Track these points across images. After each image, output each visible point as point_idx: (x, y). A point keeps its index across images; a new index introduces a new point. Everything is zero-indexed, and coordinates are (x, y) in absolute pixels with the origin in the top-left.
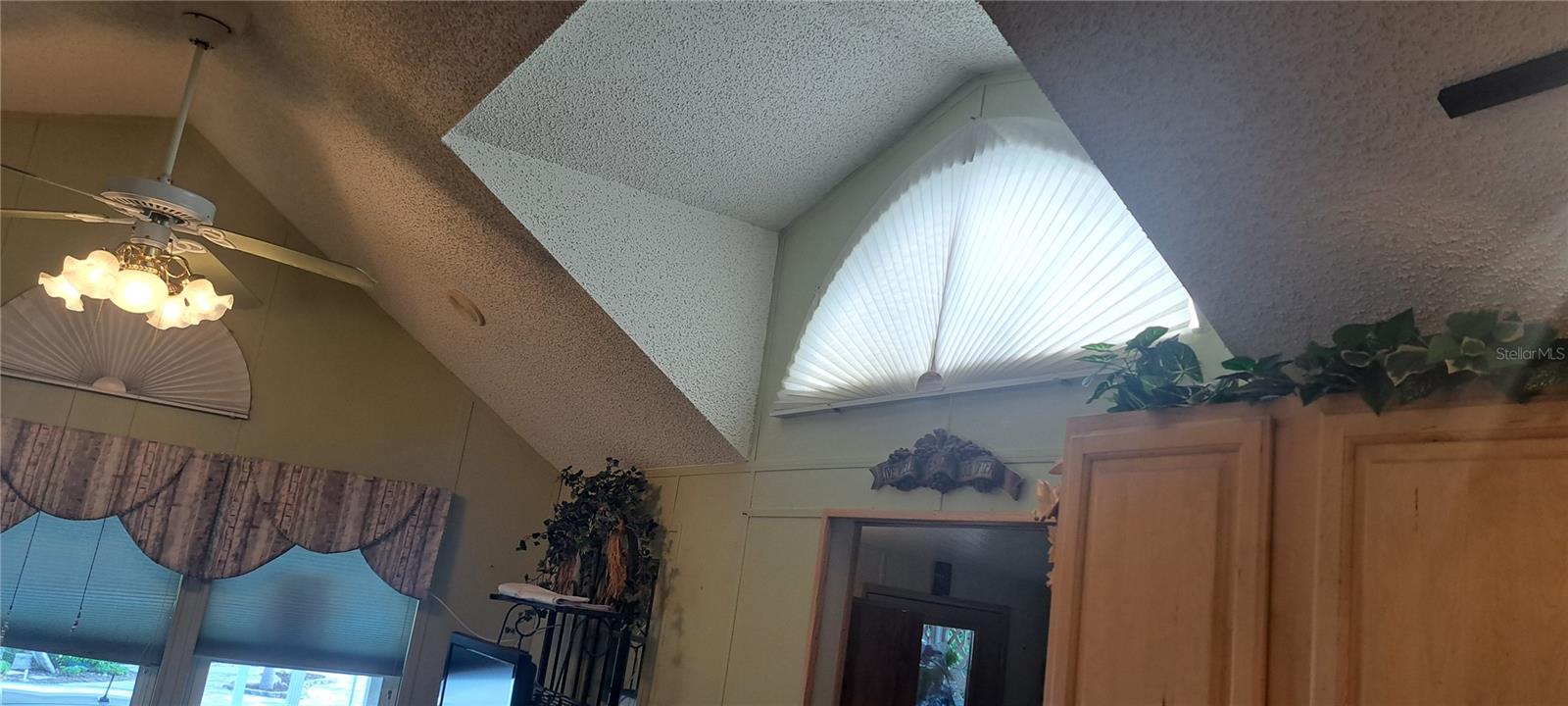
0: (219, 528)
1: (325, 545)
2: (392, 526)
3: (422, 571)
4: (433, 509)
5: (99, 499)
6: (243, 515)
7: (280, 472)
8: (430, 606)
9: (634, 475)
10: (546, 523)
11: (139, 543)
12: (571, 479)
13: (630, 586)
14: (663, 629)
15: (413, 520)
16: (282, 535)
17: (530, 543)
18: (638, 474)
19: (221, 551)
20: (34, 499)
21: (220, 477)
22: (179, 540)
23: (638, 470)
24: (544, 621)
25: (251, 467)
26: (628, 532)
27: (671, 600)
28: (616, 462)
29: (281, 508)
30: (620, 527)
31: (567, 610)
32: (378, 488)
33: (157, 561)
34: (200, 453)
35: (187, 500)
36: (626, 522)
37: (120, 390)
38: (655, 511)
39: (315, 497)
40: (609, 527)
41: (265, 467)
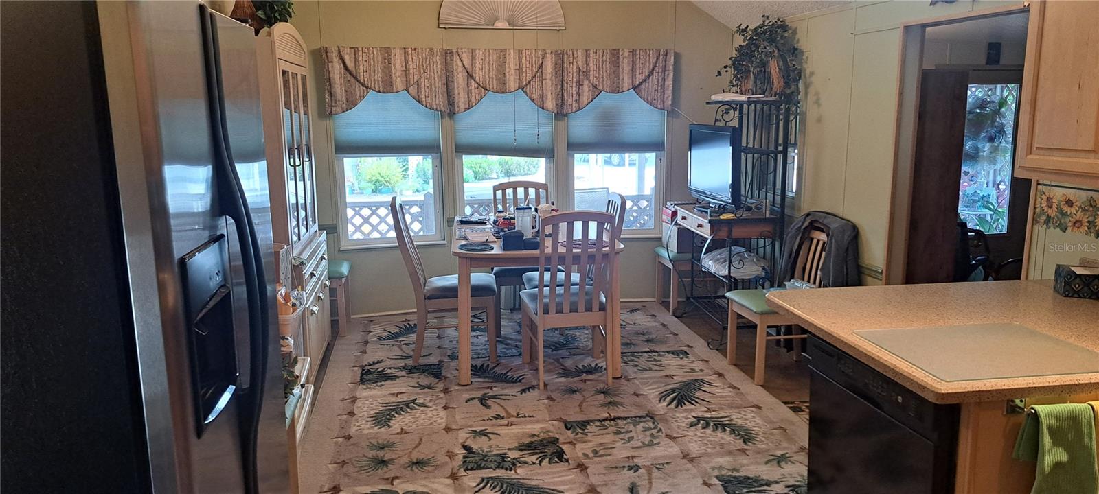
0: (565, 88)
1: (616, 90)
2: (647, 74)
3: (666, 96)
4: (665, 62)
5: (512, 83)
6: (575, 80)
7: (587, 56)
8: (672, 114)
9: (779, 23)
10: (731, 59)
11: (533, 101)
12: (742, 32)
13: (787, 84)
14: (809, 106)
15: (656, 69)
16: (595, 87)
17: (723, 71)
18: (781, 21)
19: (569, 100)
20: (486, 86)
21: (560, 62)
22: (549, 97)
23: (781, 20)
24: (737, 113)
25: (573, 54)
26: (782, 56)
27: (811, 90)
28: (768, 17)
29: (591, 73)
30: (776, 54)
31: (756, 103)
32: (636, 55)
33: (543, 108)
34: (549, 51)
35: (549, 76)
36: (779, 50)
37: (507, 26)
38: (795, 42)
39: (606, 64)
40: (771, 55)
41: (580, 53)
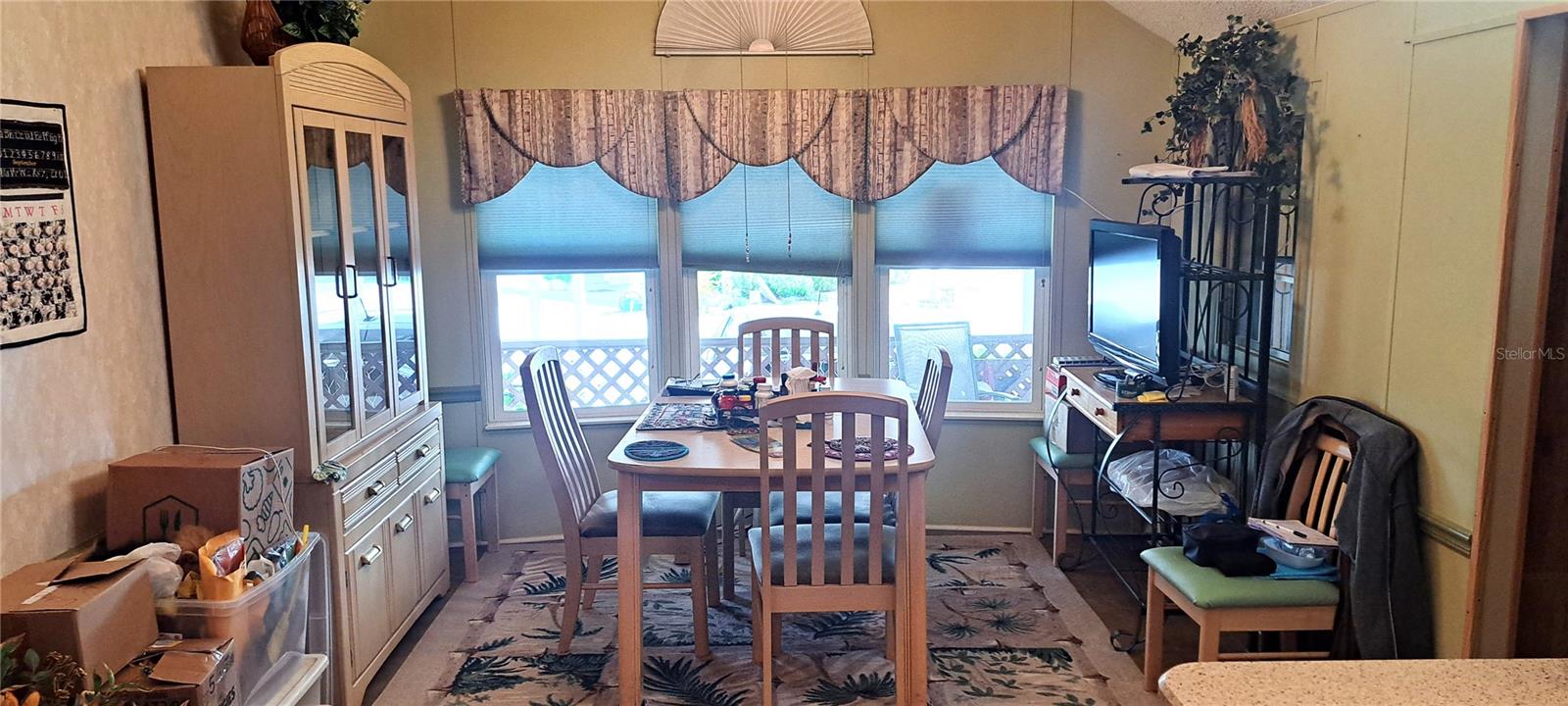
0: (871, 156)
1: (961, 158)
2: (1017, 130)
3: (1052, 168)
4: (1052, 107)
5: (778, 149)
6: (887, 141)
7: (910, 98)
8: (1064, 200)
9: (1262, 30)
10: (1169, 99)
11: (814, 178)
12: (1189, 48)
13: (1273, 146)
14: (1318, 188)
15: (1035, 121)
16: (923, 153)
17: (1155, 123)
18: (1266, 27)
19: (879, 176)
20: (732, 153)
21: (862, 110)
22: (843, 172)
23: (1266, 23)
24: (1181, 200)
25: (885, 99)
26: (1266, 95)
27: (1324, 157)
28: (1239, 19)
29: (917, 129)
30: (1253, 87)
31: (1204, 182)
32: (997, 96)
33: (831, 191)
34: (842, 92)
35: (841, 136)
36: (1258, 81)
37: (768, 48)
38: (1293, 65)
39: (943, 114)
40: (1242, 88)
41: (897, 95)
